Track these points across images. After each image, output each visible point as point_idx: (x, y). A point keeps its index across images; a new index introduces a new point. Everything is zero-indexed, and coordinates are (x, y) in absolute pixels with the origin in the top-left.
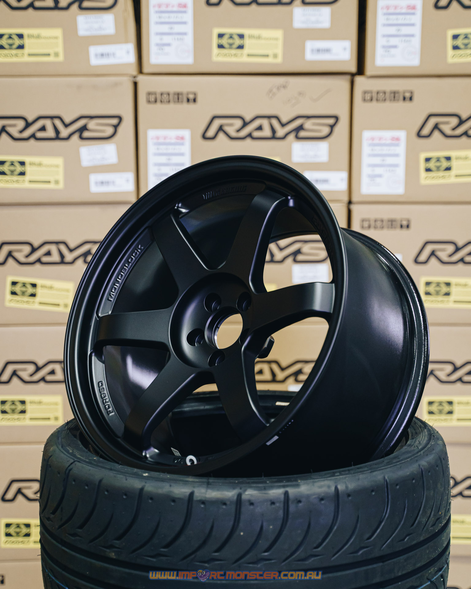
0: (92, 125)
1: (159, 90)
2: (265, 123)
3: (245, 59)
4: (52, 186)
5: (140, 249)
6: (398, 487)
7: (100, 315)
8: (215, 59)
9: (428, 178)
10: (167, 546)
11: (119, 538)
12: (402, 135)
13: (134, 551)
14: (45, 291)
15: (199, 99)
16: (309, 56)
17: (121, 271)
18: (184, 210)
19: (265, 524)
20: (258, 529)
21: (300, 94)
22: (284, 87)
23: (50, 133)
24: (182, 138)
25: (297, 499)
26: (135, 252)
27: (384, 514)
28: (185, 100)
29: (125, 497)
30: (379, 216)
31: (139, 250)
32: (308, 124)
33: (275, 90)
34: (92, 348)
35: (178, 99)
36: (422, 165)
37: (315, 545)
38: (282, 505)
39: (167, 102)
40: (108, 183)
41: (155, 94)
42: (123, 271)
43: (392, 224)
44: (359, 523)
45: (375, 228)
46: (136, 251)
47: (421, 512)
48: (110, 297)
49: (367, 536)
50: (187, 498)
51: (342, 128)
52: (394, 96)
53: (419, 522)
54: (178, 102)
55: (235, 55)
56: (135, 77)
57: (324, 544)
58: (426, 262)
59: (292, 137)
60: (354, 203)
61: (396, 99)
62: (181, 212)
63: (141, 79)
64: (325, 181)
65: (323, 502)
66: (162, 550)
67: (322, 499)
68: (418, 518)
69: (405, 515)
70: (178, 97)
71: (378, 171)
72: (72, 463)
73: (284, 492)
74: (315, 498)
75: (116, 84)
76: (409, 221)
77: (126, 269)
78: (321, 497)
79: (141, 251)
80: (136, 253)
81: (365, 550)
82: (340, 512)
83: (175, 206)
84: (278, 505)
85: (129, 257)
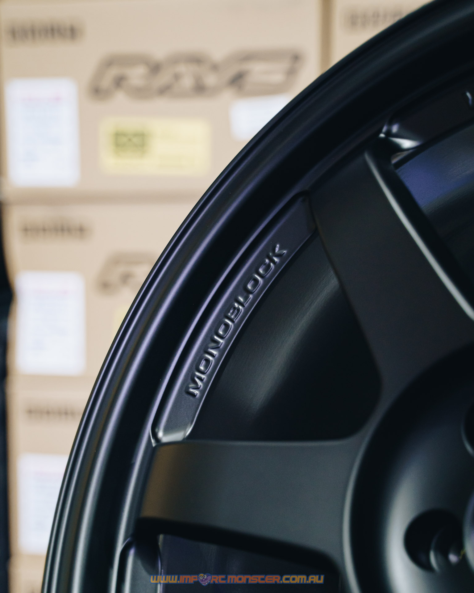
5: (278, 256)
7: (160, 434)
17: (224, 314)
18: (407, 144)
26: (263, 263)
31: (276, 259)
34: (131, 532)
42: (232, 314)
46: (267, 261)
48: (192, 385)
62: (398, 149)
77: (238, 310)
79: (282, 263)
80: (269, 266)
83: (380, 132)
85: (248, 277)
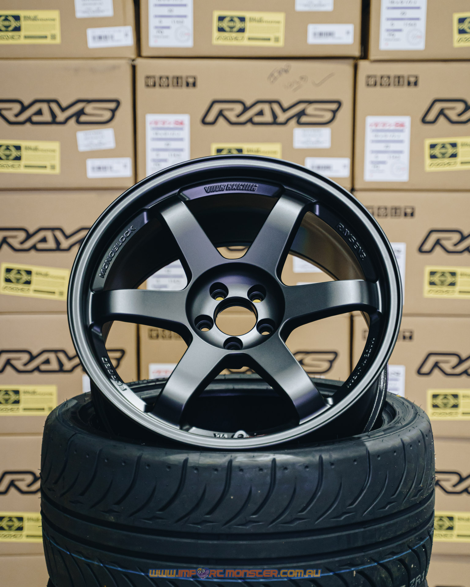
0: (89, 109)
1: (158, 74)
2: (266, 108)
3: (246, 43)
4: (48, 171)
6: (379, 459)
8: (215, 42)
9: (432, 165)
10: (162, 509)
11: (118, 503)
12: (406, 120)
13: (132, 515)
14: (40, 278)
15: (198, 83)
16: (312, 40)
19: (253, 489)
20: (247, 493)
21: (302, 78)
22: (286, 71)
23: (47, 117)
24: (181, 123)
25: (283, 466)
27: (366, 483)
28: (184, 84)
29: (123, 464)
30: (382, 204)
32: (310, 110)
33: (276, 74)
35: (178, 83)
36: (427, 152)
37: (300, 509)
38: (269, 472)
39: (166, 86)
40: (105, 168)
41: (154, 77)
43: (396, 211)
44: (342, 490)
47: (402, 483)
49: (350, 502)
50: (181, 465)
51: (345, 113)
52: (399, 80)
53: (400, 492)
54: (178, 86)
55: (236, 39)
56: (133, 60)
57: (309, 508)
58: (430, 251)
59: (293, 122)
60: (357, 191)
61: (400, 84)
63: (139, 62)
64: (328, 168)
65: (308, 470)
66: (158, 512)
67: (307, 467)
68: (400, 488)
69: (386, 485)
70: (177, 81)
71: (382, 157)
72: (73, 435)
73: (272, 460)
74: (301, 465)
75: (114, 68)
76: (413, 209)
78: (305, 465)
81: (348, 515)
82: (324, 479)
84: (265, 471)
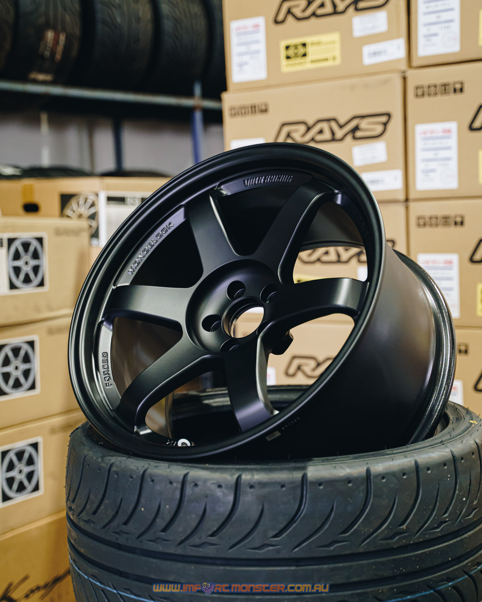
0: (363, 124)
1: (426, 83)
15: (465, 88)
19: (162, 503)
20: (157, 508)
23: (327, 135)
24: (449, 131)
25: (194, 482)
28: (452, 90)
37: (210, 533)
38: (179, 486)
39: (434, 94)
41: (422, 87)
45: (431, 225)
49: (274, 533)
56: (404, 72)
63: (410, 73)
69: (331, 518)
73: (183, 474)
74: (212, 483)
75: (386, 82)
78: (219, 483)
81: (271, 548)
84: (175, 485)
